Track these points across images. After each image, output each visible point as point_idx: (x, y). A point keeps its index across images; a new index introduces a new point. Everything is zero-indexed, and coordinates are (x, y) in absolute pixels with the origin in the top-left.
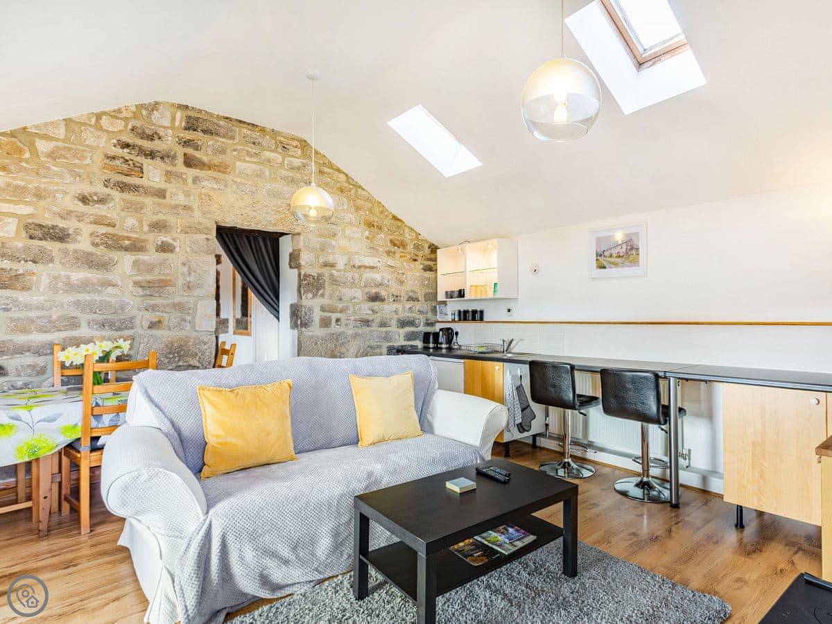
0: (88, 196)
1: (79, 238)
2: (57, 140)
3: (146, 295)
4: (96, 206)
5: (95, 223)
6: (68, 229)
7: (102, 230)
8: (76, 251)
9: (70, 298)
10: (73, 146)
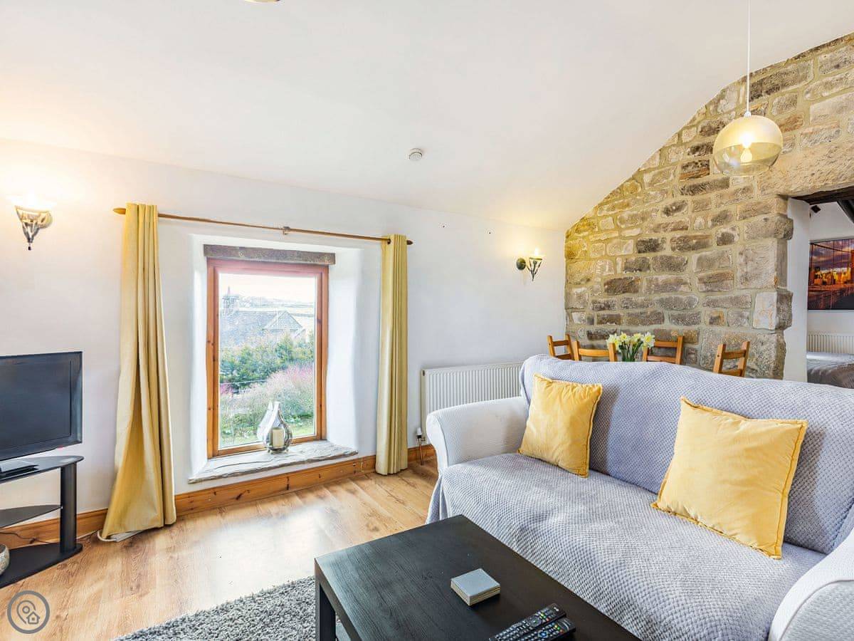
0: (669, 207)
1: (665, 246)
2: (654, 169)
3: (708, 291)
4: (675, 214)
5: (674, 230)
6: (658, 240)
7: (678, 234)
8: (661, 257)
9: (656, 297)
10: (663, 169)
